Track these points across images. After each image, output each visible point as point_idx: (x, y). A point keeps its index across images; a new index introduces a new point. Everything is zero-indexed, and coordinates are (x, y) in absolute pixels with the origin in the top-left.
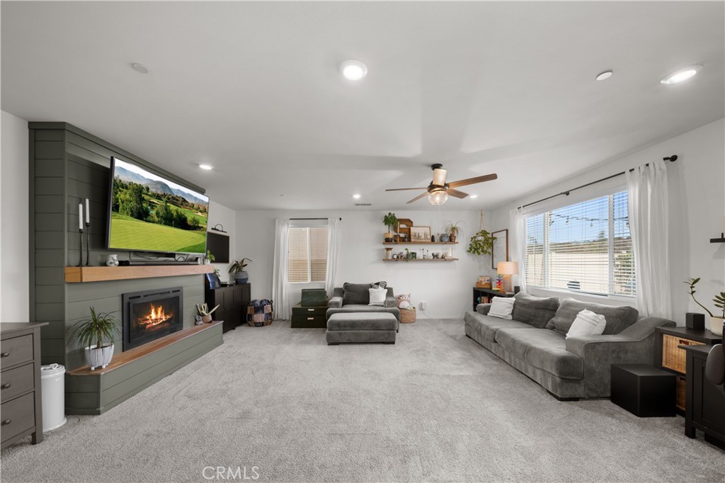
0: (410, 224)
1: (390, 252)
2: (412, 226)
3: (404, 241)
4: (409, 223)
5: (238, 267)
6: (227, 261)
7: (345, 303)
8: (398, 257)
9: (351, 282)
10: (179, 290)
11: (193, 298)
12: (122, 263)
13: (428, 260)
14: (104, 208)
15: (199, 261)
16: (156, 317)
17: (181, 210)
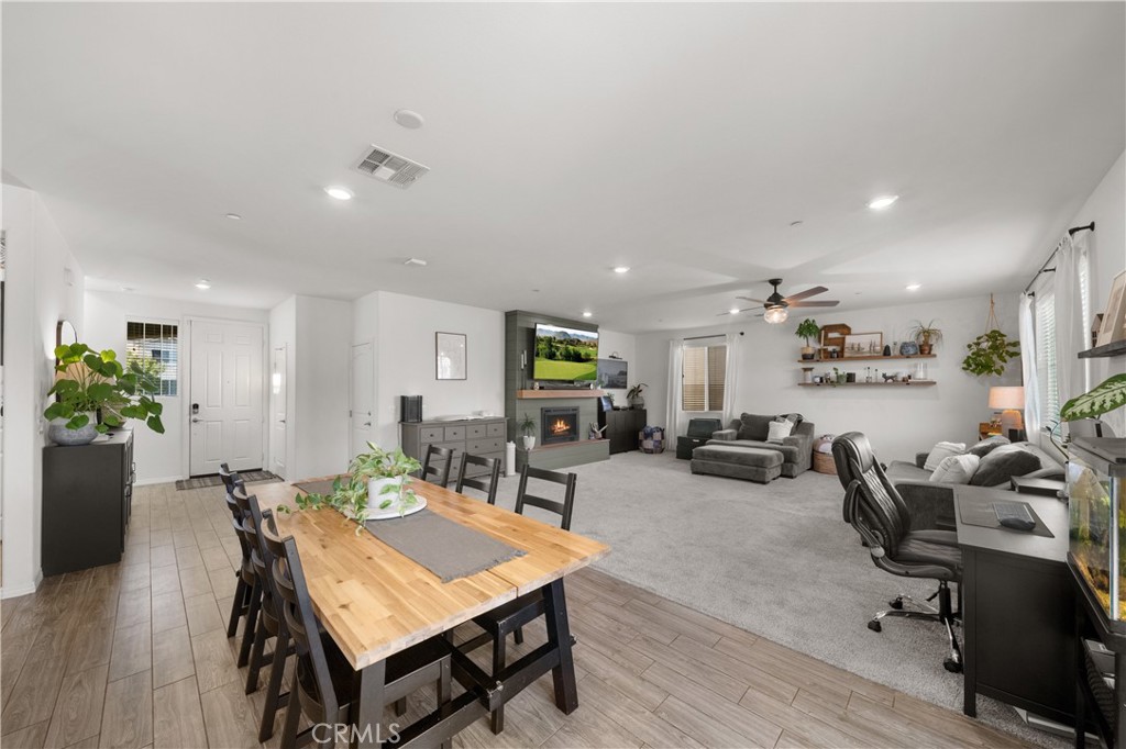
0: (846, 331)
1: (809, 373)
2: (849, 334)
3: (832, 357)
4: (845, 329)
5: (635, 392)
6: (625, 387)
7: (739, 438)
8: (821, 381)
9: (750, 413)
10: (576, 409)
11: (588, 419)
12: (541, 388)
13: (877, 384)
14: (532, 355)
15: (592, 386)
16: (560, 426)
17: (577, 348)
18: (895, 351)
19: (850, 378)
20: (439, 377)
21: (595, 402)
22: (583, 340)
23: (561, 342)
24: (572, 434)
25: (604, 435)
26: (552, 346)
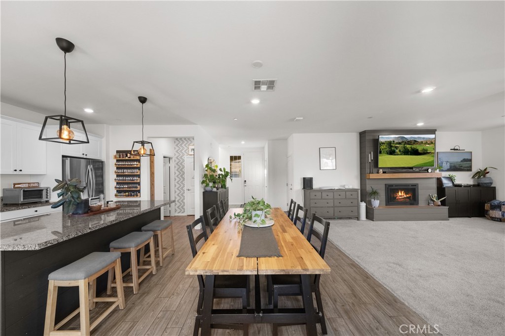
5: (482, 173)
6: (471, 170)
10: (416, 185)
12: (384, 172)
14: (377, 152)
15: (430, 170)
16: (401, 194)
17: (414, 146)
20: (322, 168)
21: (434, 181)
22: (419, 141)
23: (400, 143)
24: (413, 199)
25: (443, 203)
26: (392, 146)
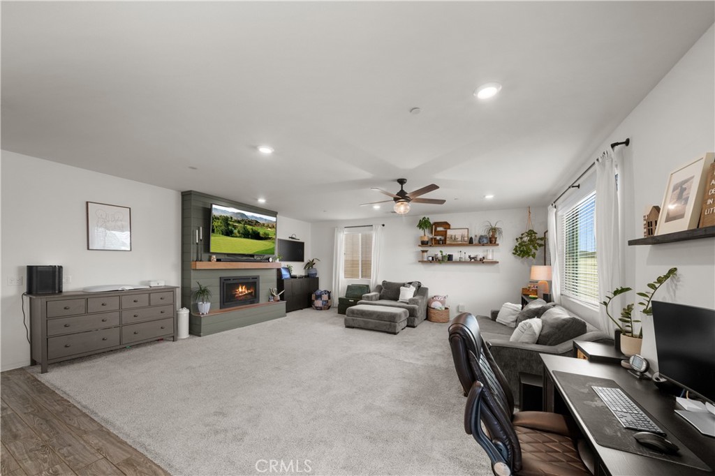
0: (447, 226)
1: (425, 254)
2: (449, 229)
3: (439, 244)
4: (446, 225)
5: (310, 265)
6: (302, 261)
7: (381, 298)
8: (433, 259)
9: (388, 280)
10: (256, 278)
11: (267, 284)
12: (218, 260)
13: (465, 262)
14: (208, 232)
15: (271, 260)
16: (242, 290)
17: (255, 228)
18: (475, 241)
19: (450, 258)
20: (90, 248)
21: (275, 272)
22: (261, 222)
23: (239, 222)
24: (253, 298)
25: (282, 298)
26: (228, 225)
